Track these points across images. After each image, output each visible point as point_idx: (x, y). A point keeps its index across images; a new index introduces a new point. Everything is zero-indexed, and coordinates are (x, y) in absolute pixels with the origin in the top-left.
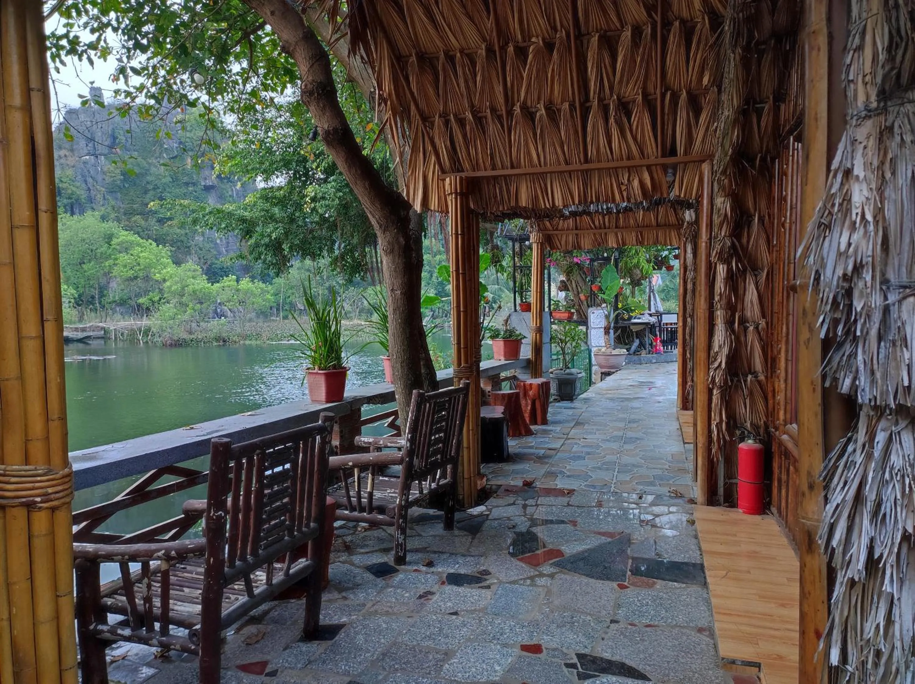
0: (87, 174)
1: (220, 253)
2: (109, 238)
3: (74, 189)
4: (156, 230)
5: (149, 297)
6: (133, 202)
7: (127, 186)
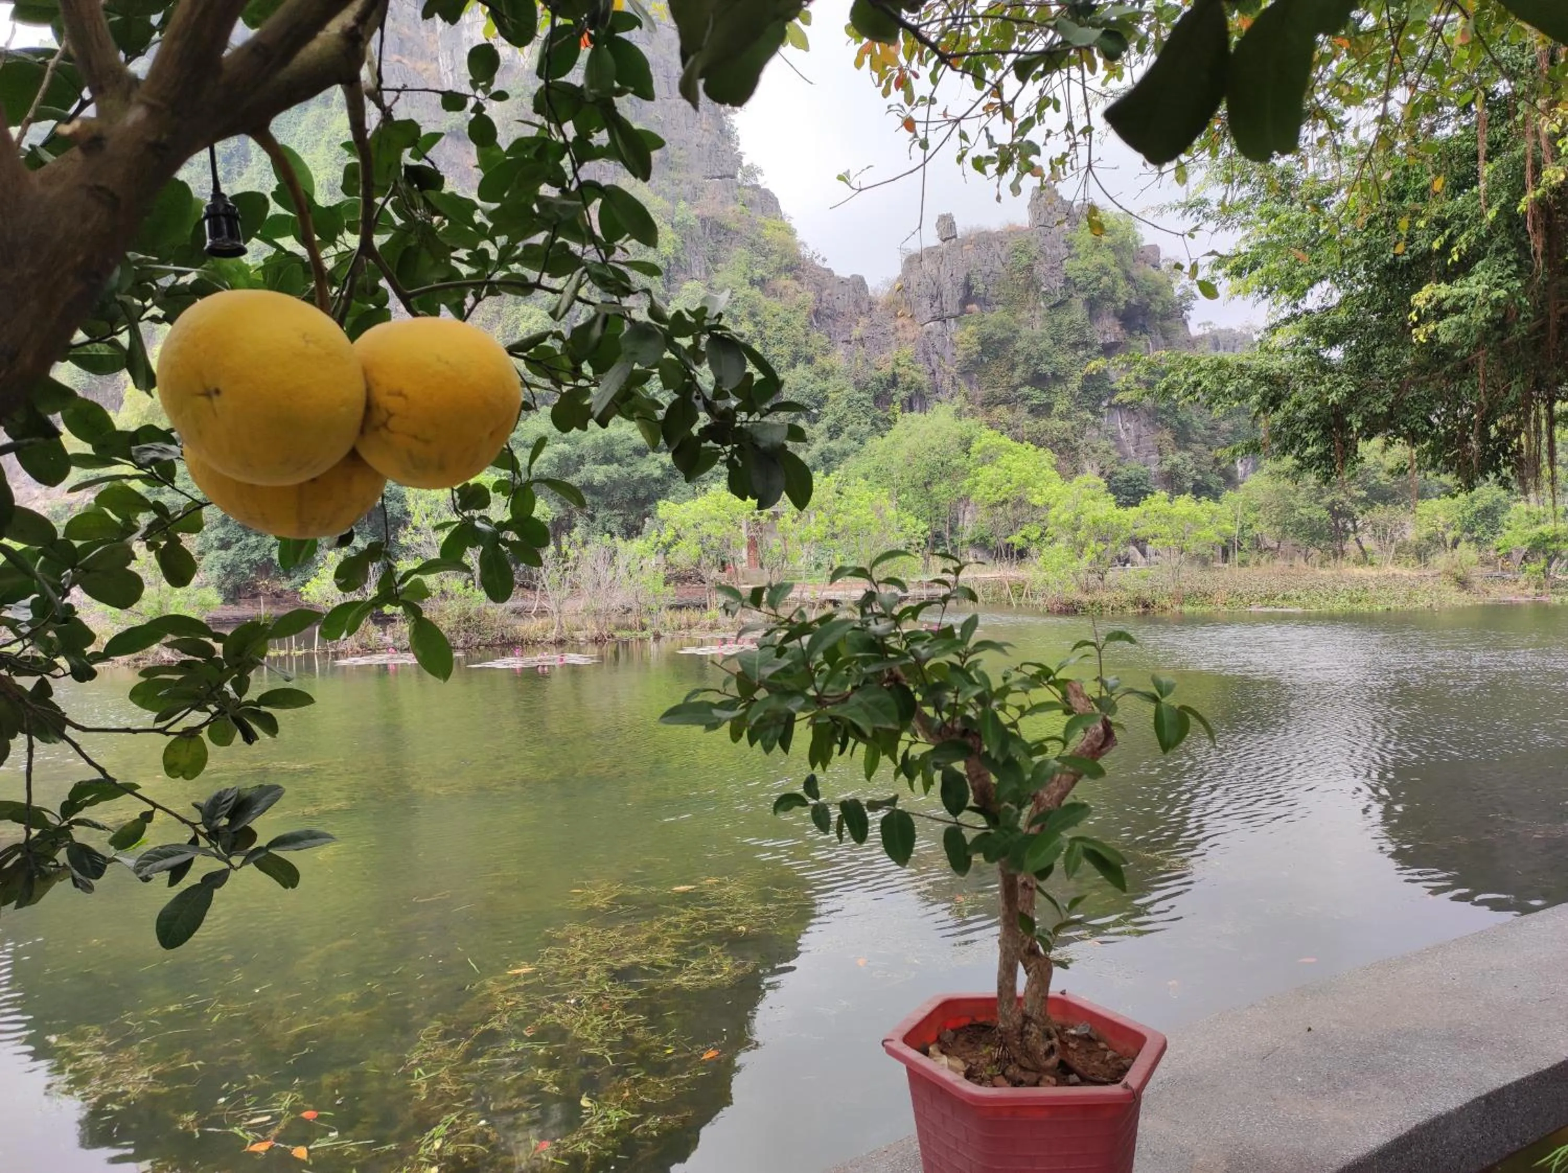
0: (931, 349)
1: (1125, 456)
2: (966, 444)
3: (914, 374)
4: (1028, 425)
5: (1023, 533)
6: (994, 384)
7: (986, 359)
